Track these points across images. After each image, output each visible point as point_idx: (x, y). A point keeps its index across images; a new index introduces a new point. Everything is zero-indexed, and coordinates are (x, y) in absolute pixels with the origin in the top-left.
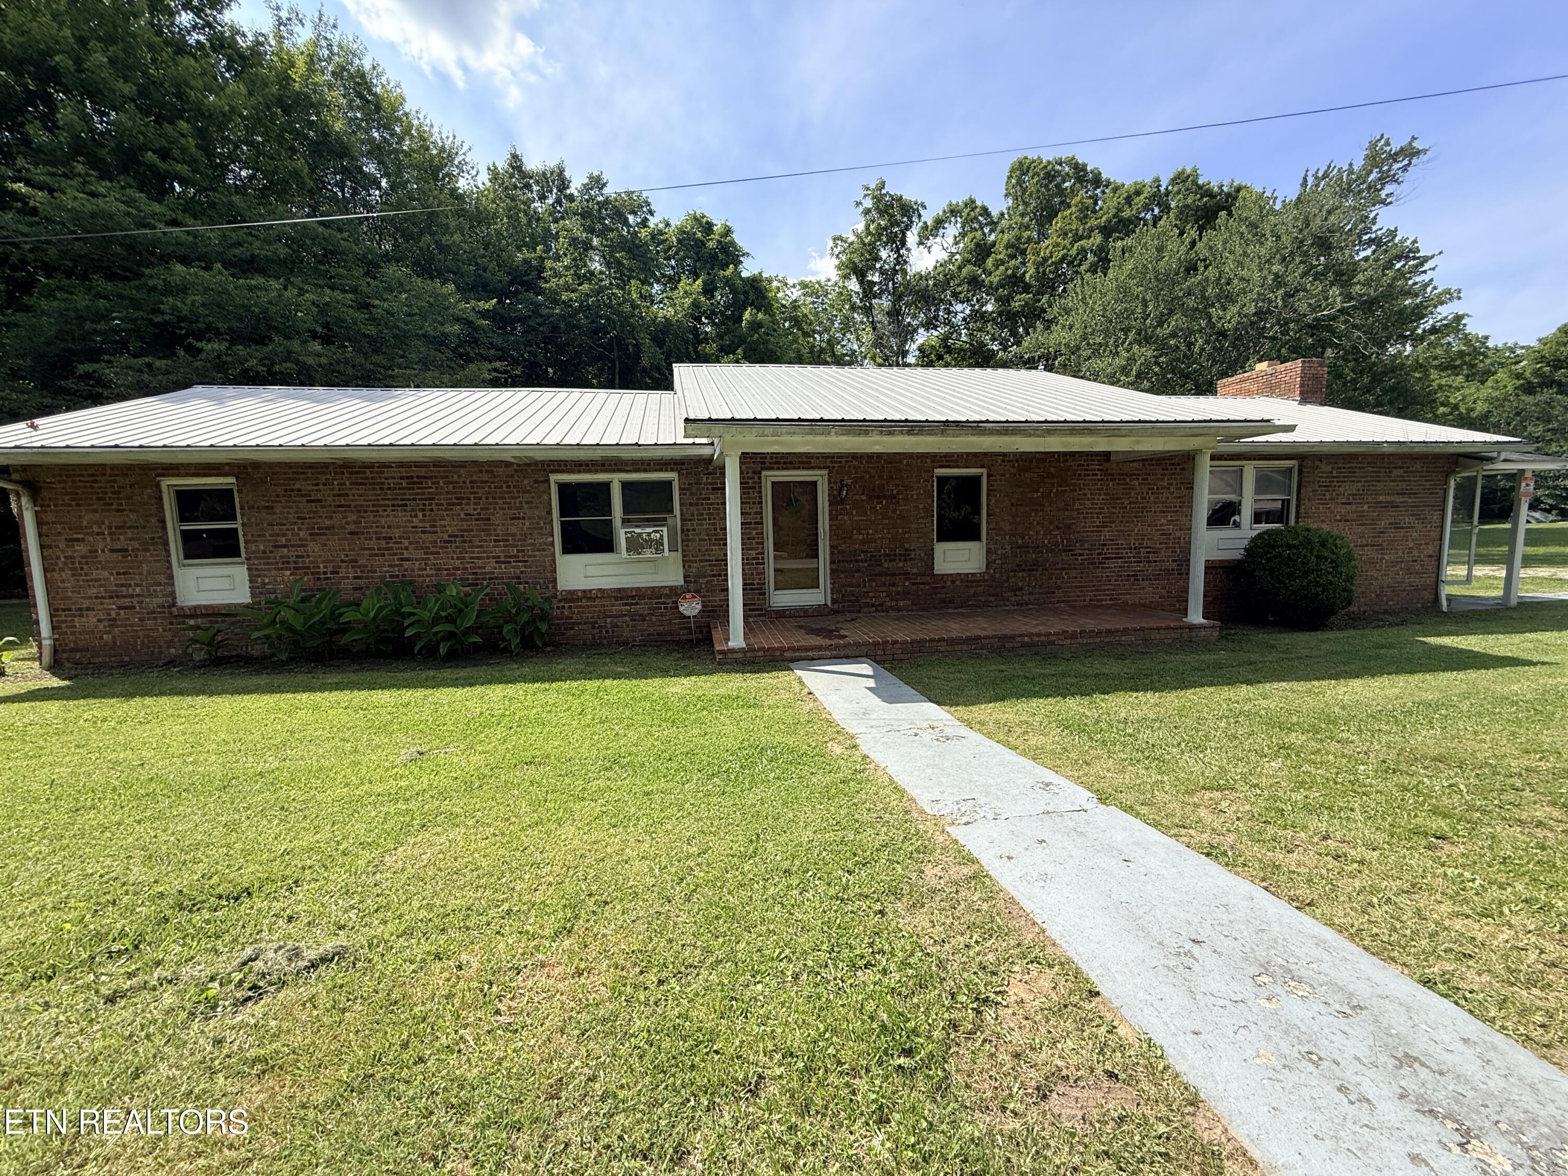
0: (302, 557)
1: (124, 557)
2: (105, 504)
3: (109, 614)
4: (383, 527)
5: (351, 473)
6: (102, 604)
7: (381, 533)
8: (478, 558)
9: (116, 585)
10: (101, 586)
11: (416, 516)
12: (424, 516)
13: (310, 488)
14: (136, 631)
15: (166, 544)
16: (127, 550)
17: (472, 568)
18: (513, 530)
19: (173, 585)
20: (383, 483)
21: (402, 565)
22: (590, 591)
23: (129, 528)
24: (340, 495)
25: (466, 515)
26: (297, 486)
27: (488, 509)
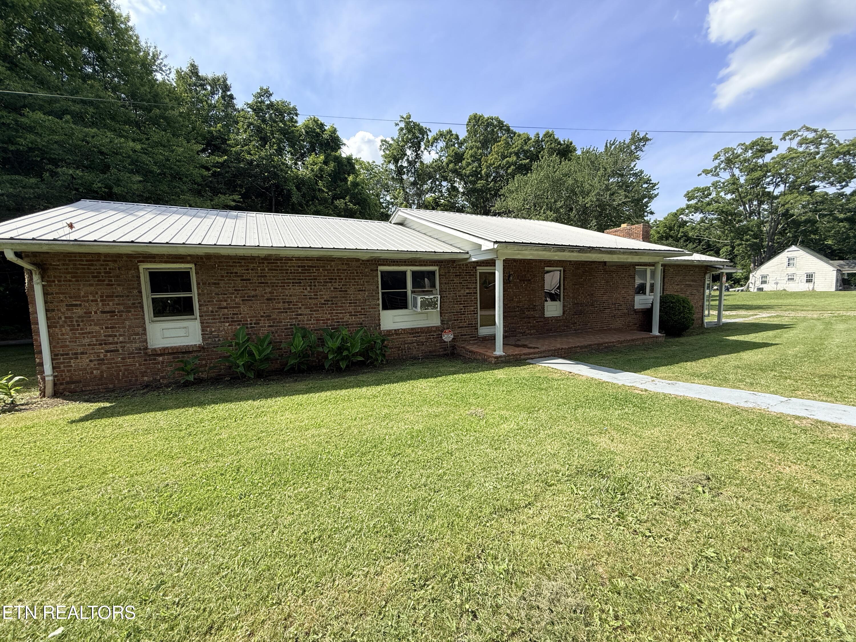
0: (237, 314)
1: (112, 316)
2: (99, 281)
3: (98, 356)
4: (287, 296)
5: (268, 263)
6: (93, 349)
7: (286, 299)
8: (340, 313)
9: (105, 336)
10: (93, 337)
11: (306, 289)
12: (311, 289)
13: (244, 271)
14: (119, 367)
15: (142, 307)
16: (114, 312)
17: (336, 319)
18: (360, 297)
19: (146, 335)
20: (288, 270)
21: (297, 318)
22: (398, 330)
23: (117, 297)
24: (262, 276)
25: (334, 288)
26: (235, 271)
27: (346, 285)
